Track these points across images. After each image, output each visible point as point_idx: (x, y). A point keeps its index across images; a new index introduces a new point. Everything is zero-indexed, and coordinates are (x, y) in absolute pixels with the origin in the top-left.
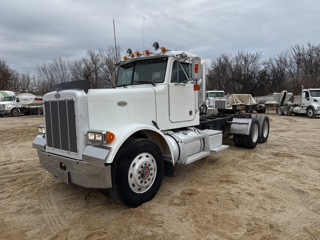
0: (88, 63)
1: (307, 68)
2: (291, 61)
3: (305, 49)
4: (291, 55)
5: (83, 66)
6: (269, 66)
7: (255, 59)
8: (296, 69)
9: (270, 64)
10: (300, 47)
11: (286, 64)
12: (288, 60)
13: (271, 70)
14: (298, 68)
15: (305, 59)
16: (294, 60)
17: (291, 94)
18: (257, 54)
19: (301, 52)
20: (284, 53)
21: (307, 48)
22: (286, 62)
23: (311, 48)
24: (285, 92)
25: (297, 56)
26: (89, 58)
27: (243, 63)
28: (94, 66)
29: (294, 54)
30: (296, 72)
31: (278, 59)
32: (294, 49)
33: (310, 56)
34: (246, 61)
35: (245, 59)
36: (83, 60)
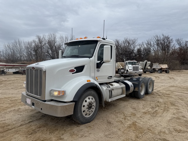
0: (36, 43)
1: (162, 48)
2: (154, 44)
3: (161, 37)
4: (154, 40)
5: (33, 44)
6: (142, 46)
7: (134, 42)
8: (157, 48)
9: (143, 45)
10: (159, 36)
11: (151, 46)
12: (152, 43)
13: (143, 48)
14: (158, 48)
15: (161, 43)
16: (155, 43)
17: (150, 62)
18: (135, 40)
19: (159, 39)
20: (150, 39)
21: (162, 37)
22: (151, 44)
23: (164, 37)
24: (146, 62)
25: (157, 41)
26: (37, 40)
27: (128, 44)
28: (40, 45)
29: (155, 40)
30: (156, 49)
31: (146, 42)
32: (155, 38)
33: (164, 41)
34: (129, 43)
35: (129, 42)
36: (33, 41)
